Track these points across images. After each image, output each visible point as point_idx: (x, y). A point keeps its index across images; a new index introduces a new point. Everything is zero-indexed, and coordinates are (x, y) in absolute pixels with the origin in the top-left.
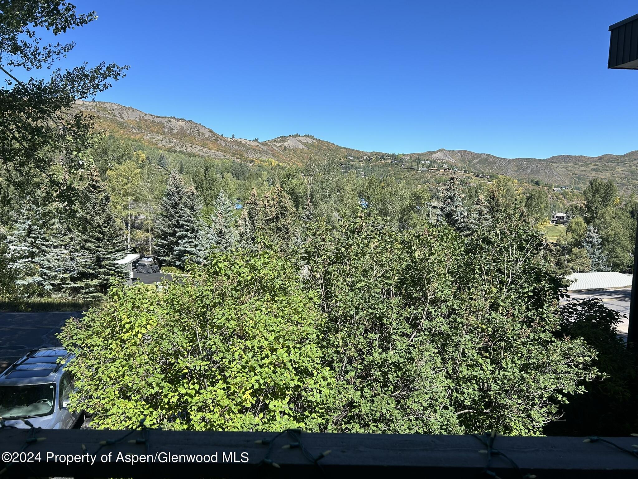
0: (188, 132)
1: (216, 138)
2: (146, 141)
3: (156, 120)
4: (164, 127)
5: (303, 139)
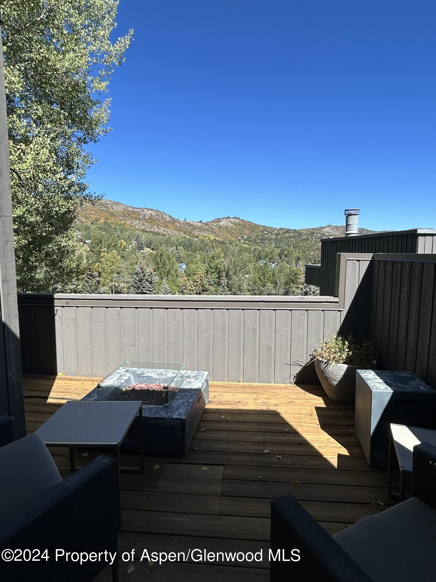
0: (156, 217)
1: (174, 221)
2: (128, 225)
3: (135, 210)
4: (140, 215)
5: (232, 220)
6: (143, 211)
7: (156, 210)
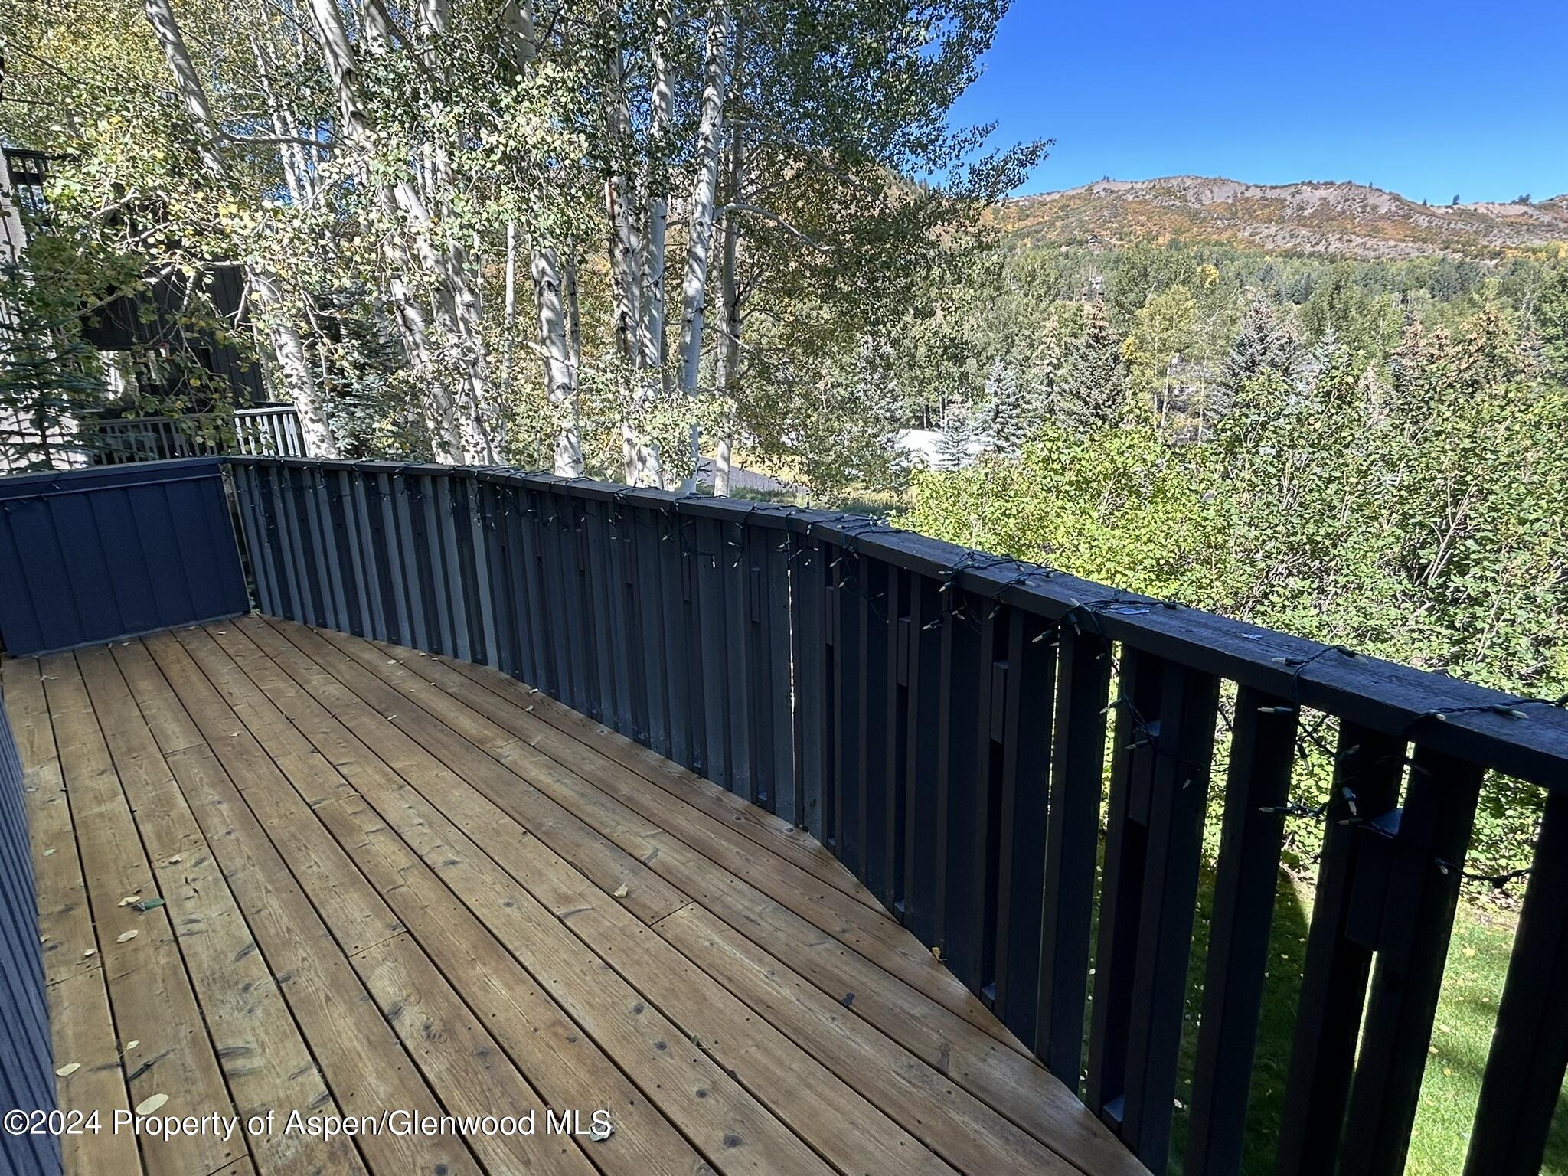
0: (1339, 208)
2: (1240, 242)
4: (1284, 207)
6: (1297, 193)
7: (1343, 184)
